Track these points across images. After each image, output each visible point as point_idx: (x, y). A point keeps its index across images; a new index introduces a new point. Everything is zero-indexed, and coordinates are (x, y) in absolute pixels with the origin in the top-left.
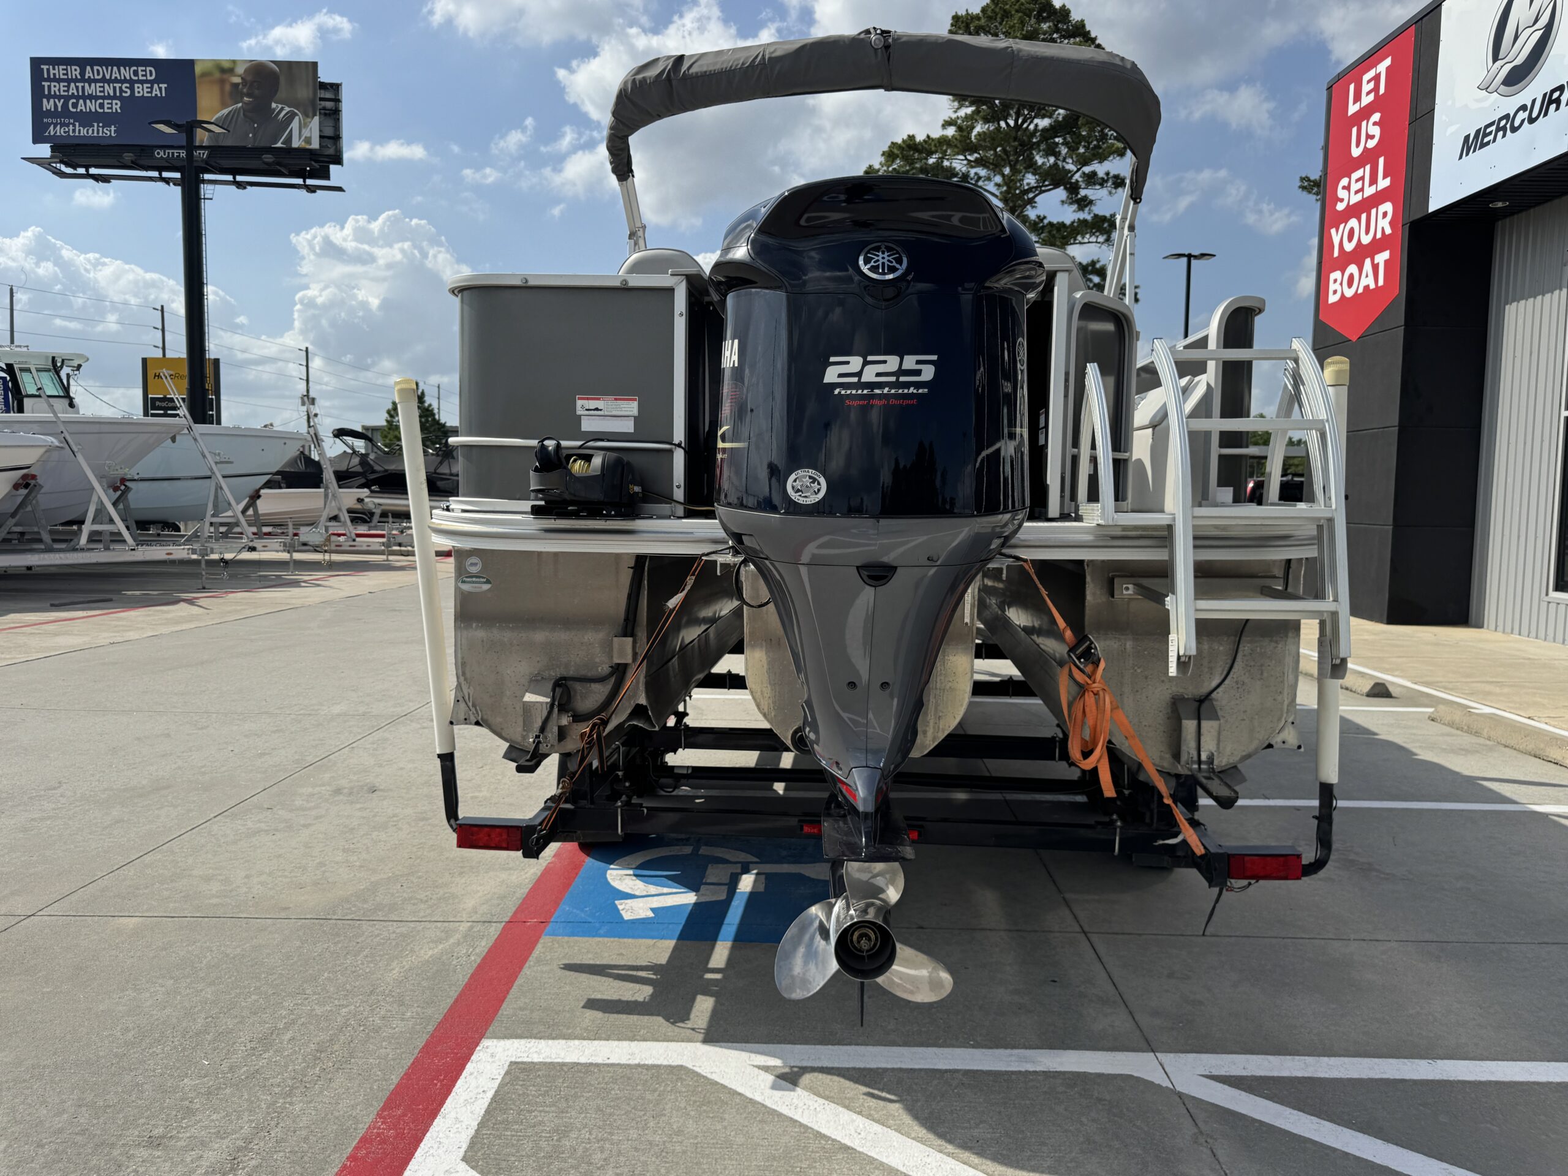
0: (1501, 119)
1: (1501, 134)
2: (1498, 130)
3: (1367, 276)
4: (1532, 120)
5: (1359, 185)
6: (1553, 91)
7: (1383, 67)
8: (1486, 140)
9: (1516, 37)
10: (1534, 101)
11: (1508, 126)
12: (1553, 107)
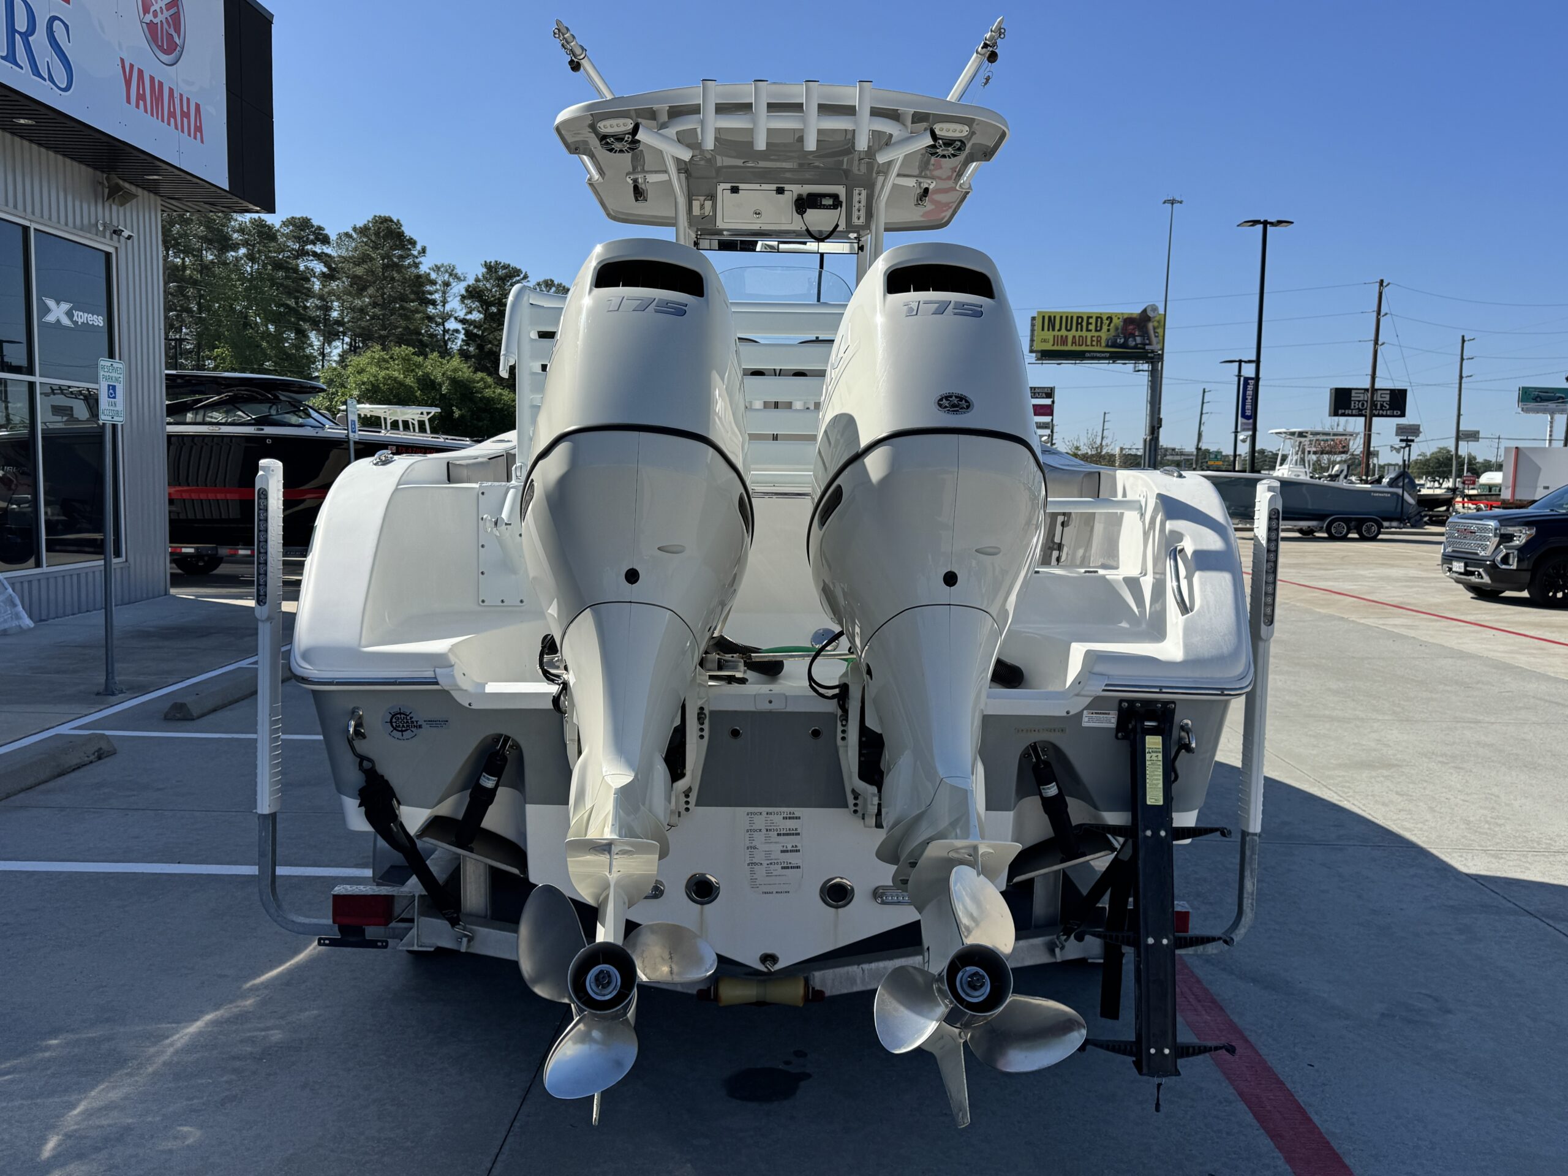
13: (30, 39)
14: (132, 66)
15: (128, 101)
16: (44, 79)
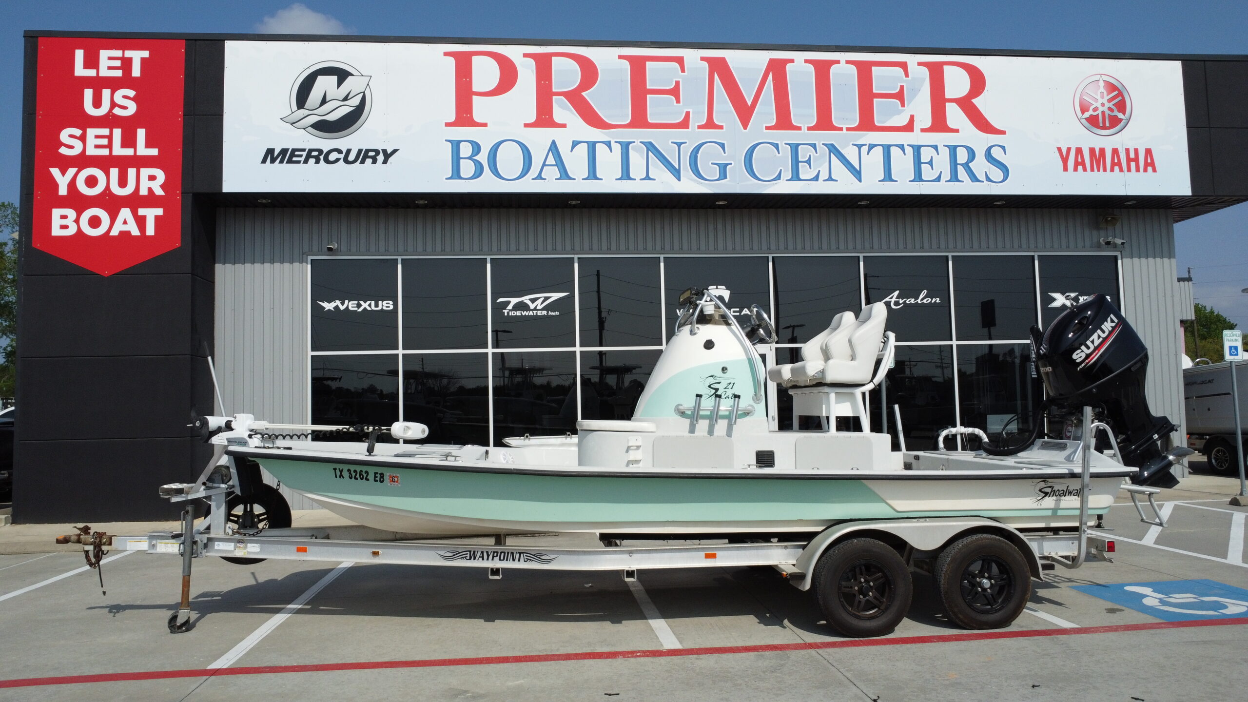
0: (311, 151)
1: (312, 161)
2: (309, 156)
3: (125, 222)
4: (346, 161)
5: (105, 142)
6: (368, 151)
7: (137, 56)
8: (294, 159)
9: (324, 101)
10: (349, 151)
11: (322, 157)
12: (369, 161)
13: (970, 164)
14: (1069, 149)
15: (1065, 169)
16: (983, 182)
